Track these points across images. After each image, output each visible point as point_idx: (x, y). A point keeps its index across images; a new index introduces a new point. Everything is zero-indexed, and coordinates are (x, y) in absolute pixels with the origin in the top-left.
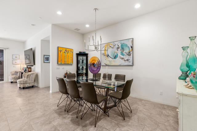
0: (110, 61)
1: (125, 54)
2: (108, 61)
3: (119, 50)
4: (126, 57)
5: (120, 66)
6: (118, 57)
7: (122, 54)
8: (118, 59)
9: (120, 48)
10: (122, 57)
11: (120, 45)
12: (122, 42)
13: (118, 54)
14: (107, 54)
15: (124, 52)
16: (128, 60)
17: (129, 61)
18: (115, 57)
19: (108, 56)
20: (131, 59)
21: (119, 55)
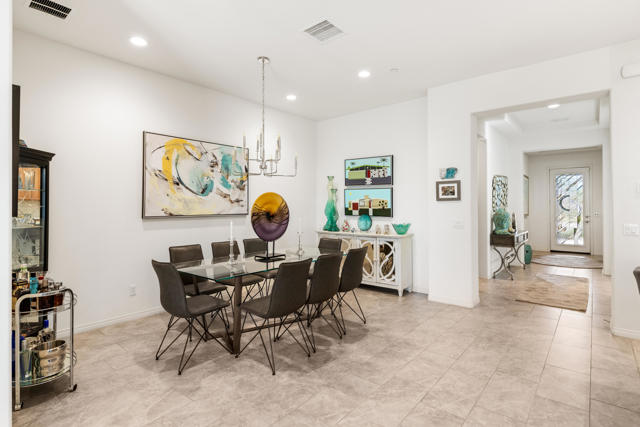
0: (186, 203)
1: (233, 184)
2: (179, 200)
3: (218, 169)
4: (235, 194)
5: (218, 216)
6: (214, 190)
7: (225, 184)
8: (212, 196)
9: (220, 166)
10: (225, 191)
11: (219, 158)
12: (227, 150)
13: (212, 182)
14: (176, 176)
15: (230, 178)
16: (238, 201)
17: (241, 203)
18: (205, 191)
19: (178, 182)
20: (245, 199)
21: (217, 184)
